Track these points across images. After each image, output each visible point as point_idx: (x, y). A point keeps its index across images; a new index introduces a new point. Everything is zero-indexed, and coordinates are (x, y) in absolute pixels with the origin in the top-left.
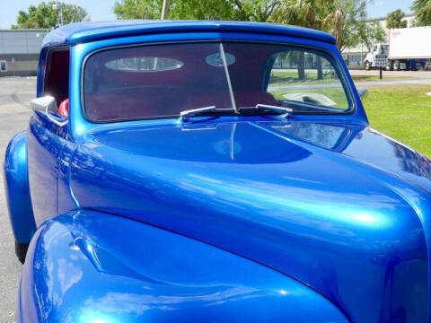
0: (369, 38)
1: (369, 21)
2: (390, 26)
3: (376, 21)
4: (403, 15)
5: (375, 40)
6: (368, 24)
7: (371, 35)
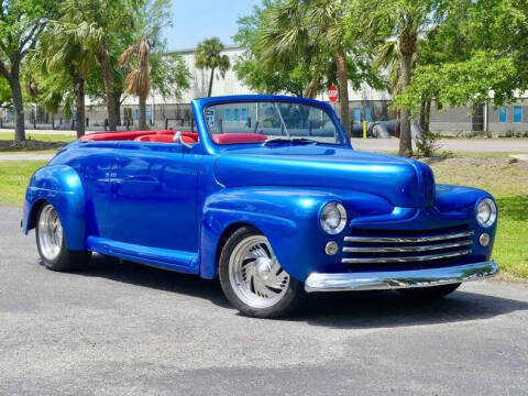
0: (166, 82)
1: (167, 55)
2: (200, 65)
3: (176, 55)
4: (222, 47)
5: (175, 85)
6: (163, 58)
7: (169, 78)
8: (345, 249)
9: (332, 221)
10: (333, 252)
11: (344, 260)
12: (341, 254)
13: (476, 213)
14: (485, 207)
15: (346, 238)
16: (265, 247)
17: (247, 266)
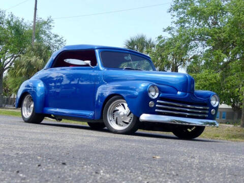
8: (157, 106)
9: (153, 93)
10: (152, 106)
11: (156, 110)
12: (155, 107)
13: (210, 101)
14: (214, 99)
15: (158, 101)
16: (123, 105)
17: (115, 113)
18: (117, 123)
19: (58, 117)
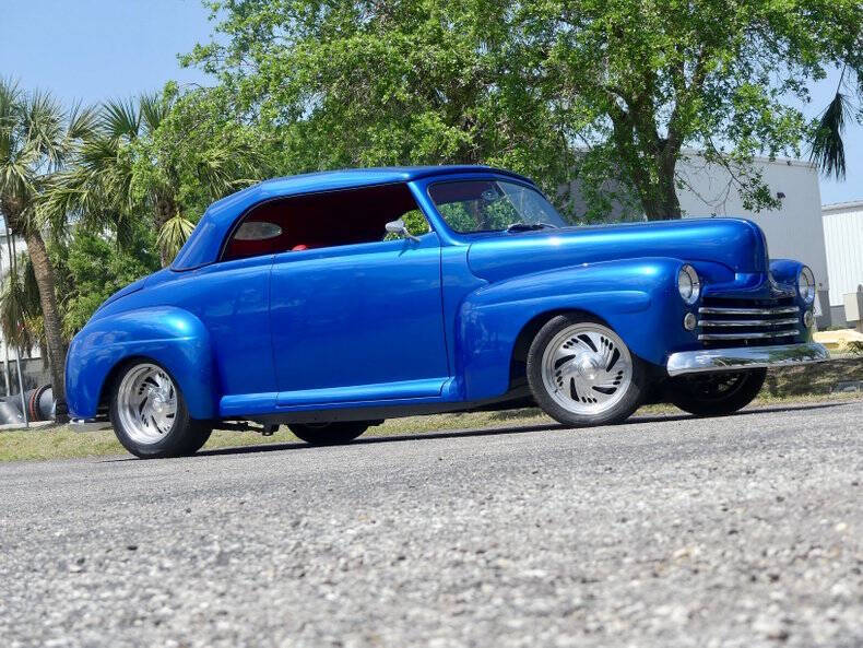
8: (700, 323)
10: (691, 327)
11: (700, 337)
12: (697, 329)
16: (586, 339)
17: (563, 368)
18: (575, 396)
19: (269, 419)
